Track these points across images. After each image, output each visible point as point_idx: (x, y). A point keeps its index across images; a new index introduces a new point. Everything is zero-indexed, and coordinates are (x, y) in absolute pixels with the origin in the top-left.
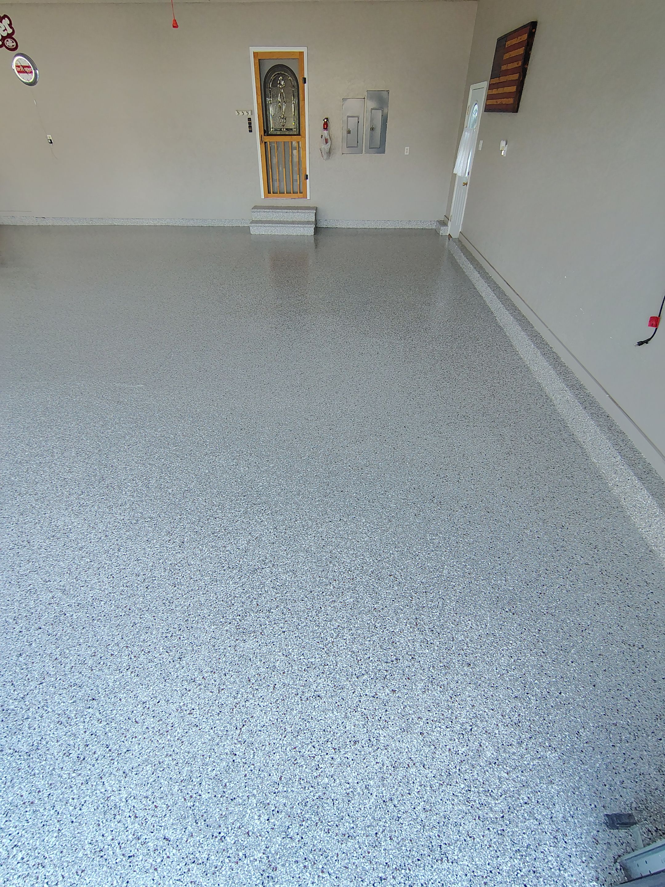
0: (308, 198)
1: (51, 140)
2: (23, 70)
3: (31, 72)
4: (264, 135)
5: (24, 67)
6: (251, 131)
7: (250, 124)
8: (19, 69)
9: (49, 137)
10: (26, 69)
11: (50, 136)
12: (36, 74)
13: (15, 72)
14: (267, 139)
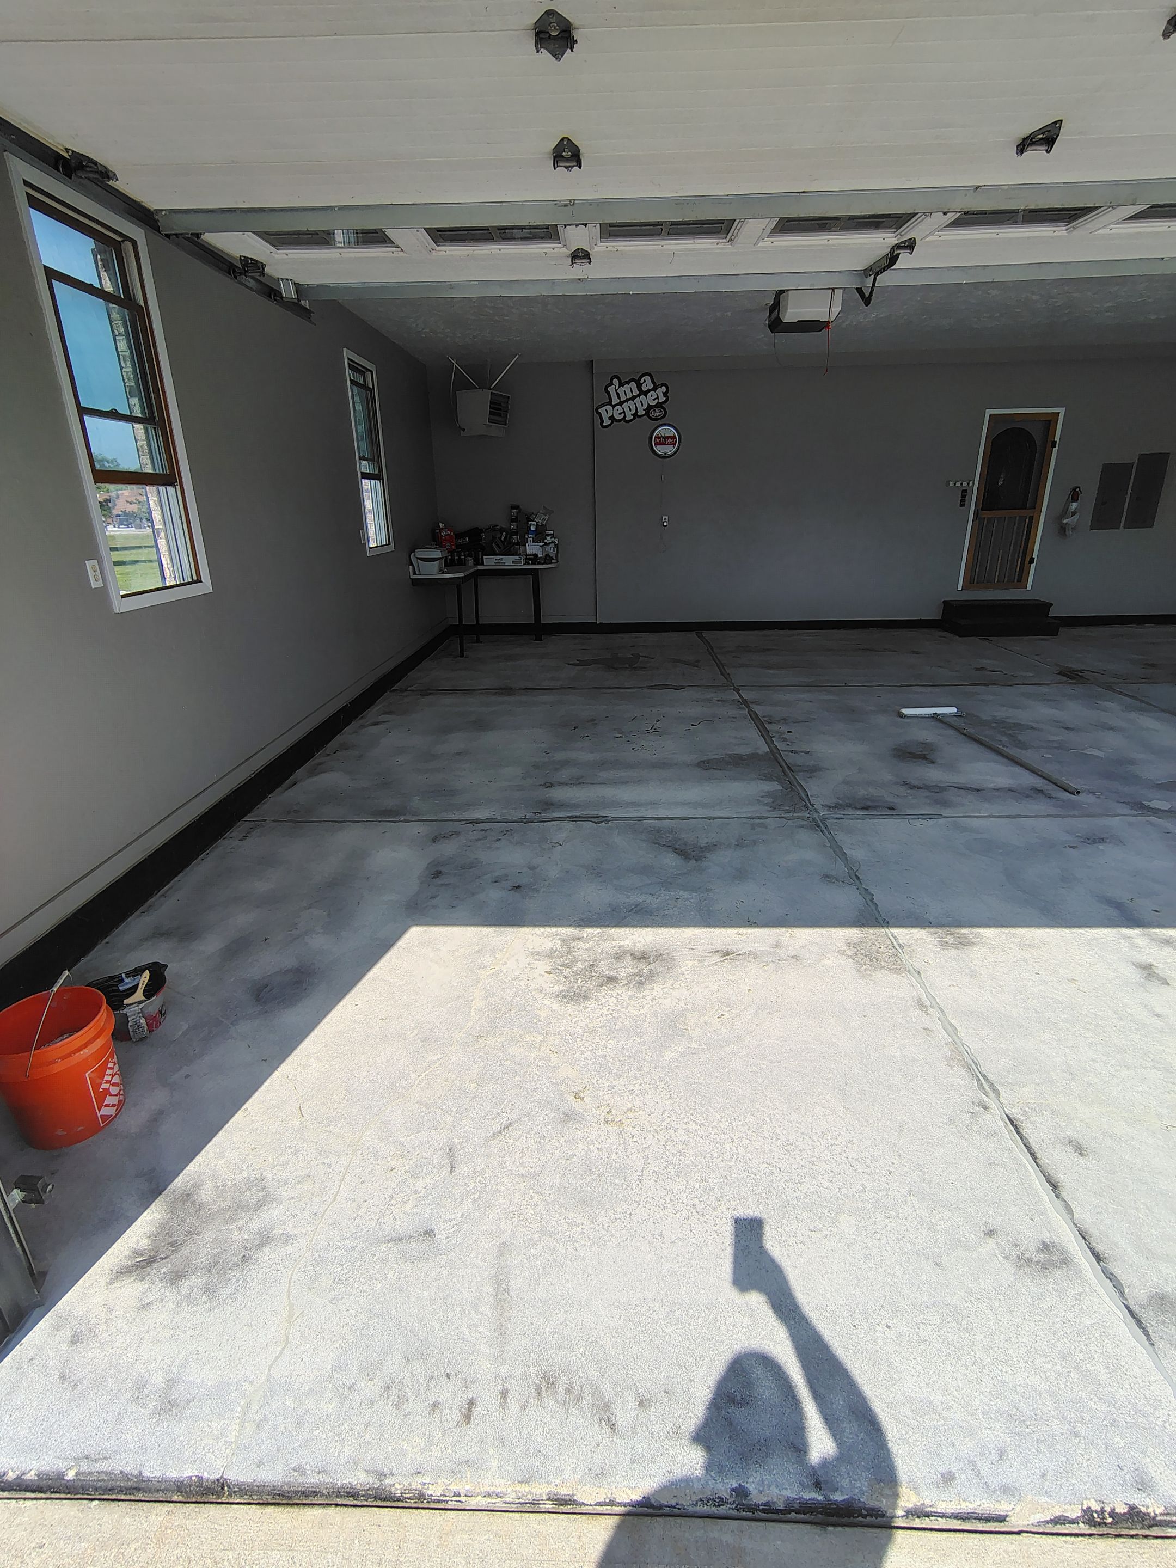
0: (1029, 588)
2: (663, 441)
3: (675, 444)
4: (982, 510)
5: (665, 438)
6: (962, 505)
7: (963, 496)
8: (658, 440)
10: (670, 440)
12: (679, 447)
14: (986, 515)
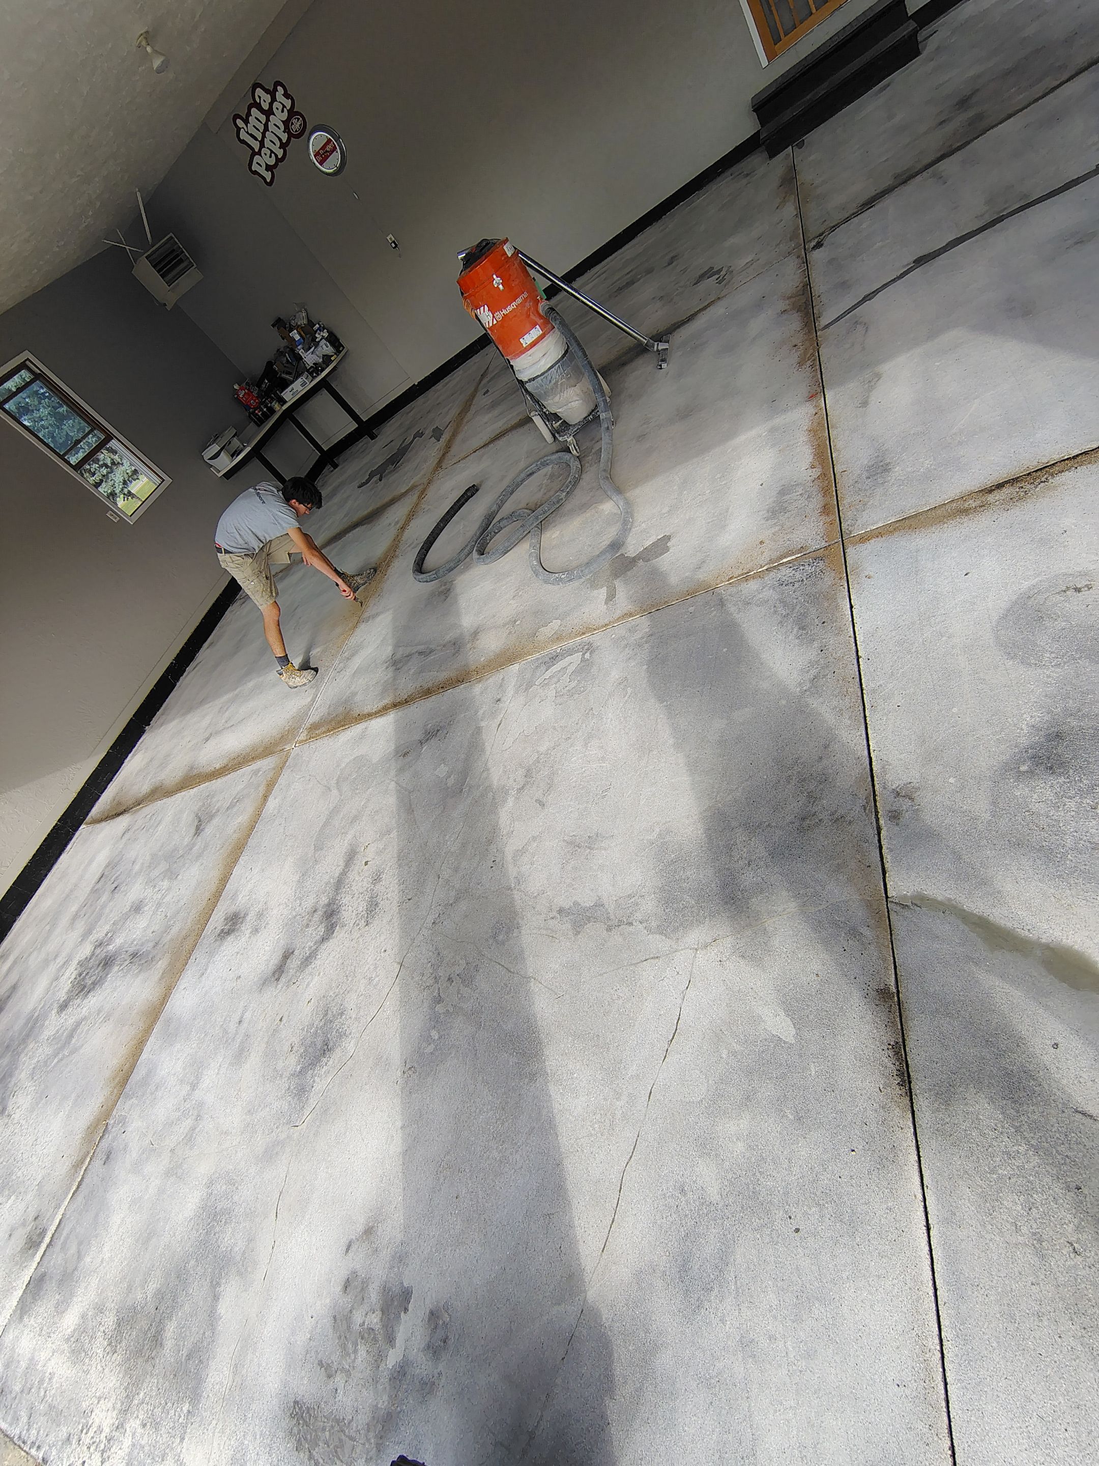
1: (394, 242)
3: (335, 148)
5: (324, 148)
8: (320, 157)
9: (391, 239)
10: (329, 148)
11: (391, 236)
12: (341, 149)
13: (317, 167)
